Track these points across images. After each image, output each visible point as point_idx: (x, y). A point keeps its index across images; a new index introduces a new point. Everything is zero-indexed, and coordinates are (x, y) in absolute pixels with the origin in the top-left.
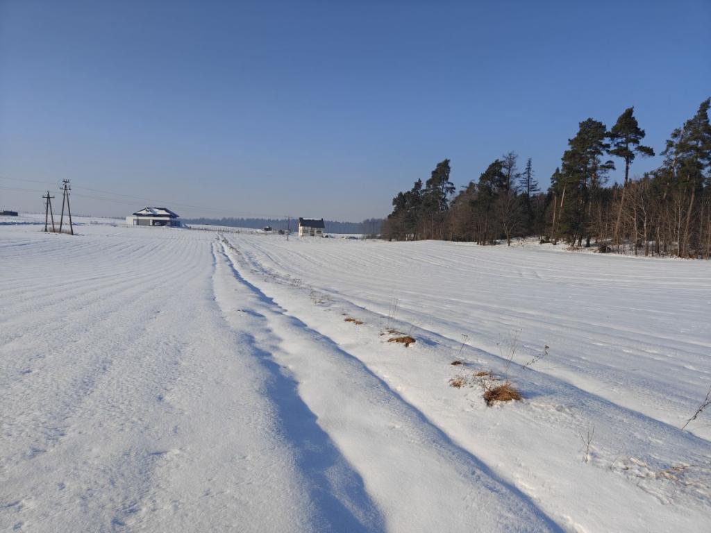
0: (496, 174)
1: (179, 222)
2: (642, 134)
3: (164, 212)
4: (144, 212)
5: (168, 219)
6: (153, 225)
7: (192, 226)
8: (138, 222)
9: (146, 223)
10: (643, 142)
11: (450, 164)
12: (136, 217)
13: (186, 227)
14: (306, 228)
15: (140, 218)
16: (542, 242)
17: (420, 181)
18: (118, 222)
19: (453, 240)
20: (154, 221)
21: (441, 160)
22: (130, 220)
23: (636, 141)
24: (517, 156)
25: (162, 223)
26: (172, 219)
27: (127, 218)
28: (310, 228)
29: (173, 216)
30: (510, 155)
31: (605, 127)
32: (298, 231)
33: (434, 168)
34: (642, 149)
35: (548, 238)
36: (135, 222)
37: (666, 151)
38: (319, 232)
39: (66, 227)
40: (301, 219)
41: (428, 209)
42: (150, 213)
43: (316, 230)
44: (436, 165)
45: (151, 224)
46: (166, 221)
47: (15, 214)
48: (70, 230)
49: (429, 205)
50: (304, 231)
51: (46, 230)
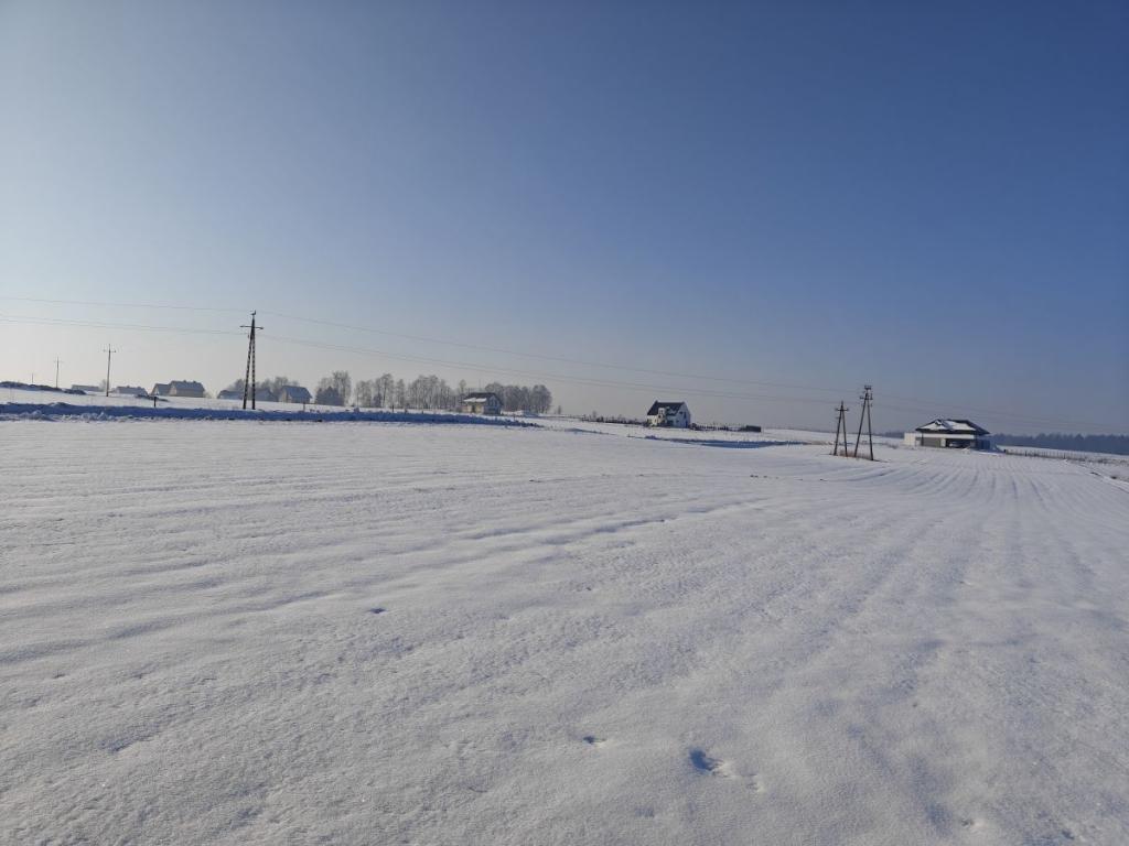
1: (988, 442)
3: (964, 427)
4: (933, 427)
5: (971, 437)
6: (947, 446)
7: (1010, 449)
8: (923, 442)
9: (935, 444)
12: (920, 435)
13: (998, 451)
15: (926, 435)
18: (893, 441)
20: (948, 441)
22: (911, 438)
25: (962, 444)
26: (978, 438)
27: (906, 435)
29: (979, 432)
36: (918, 442)
39: (864, 450)
42: (942, 428)
45: (943, 443)
46: (968, 441)
47: (757, 430)
48: (869, 452)
51: (835, 454)
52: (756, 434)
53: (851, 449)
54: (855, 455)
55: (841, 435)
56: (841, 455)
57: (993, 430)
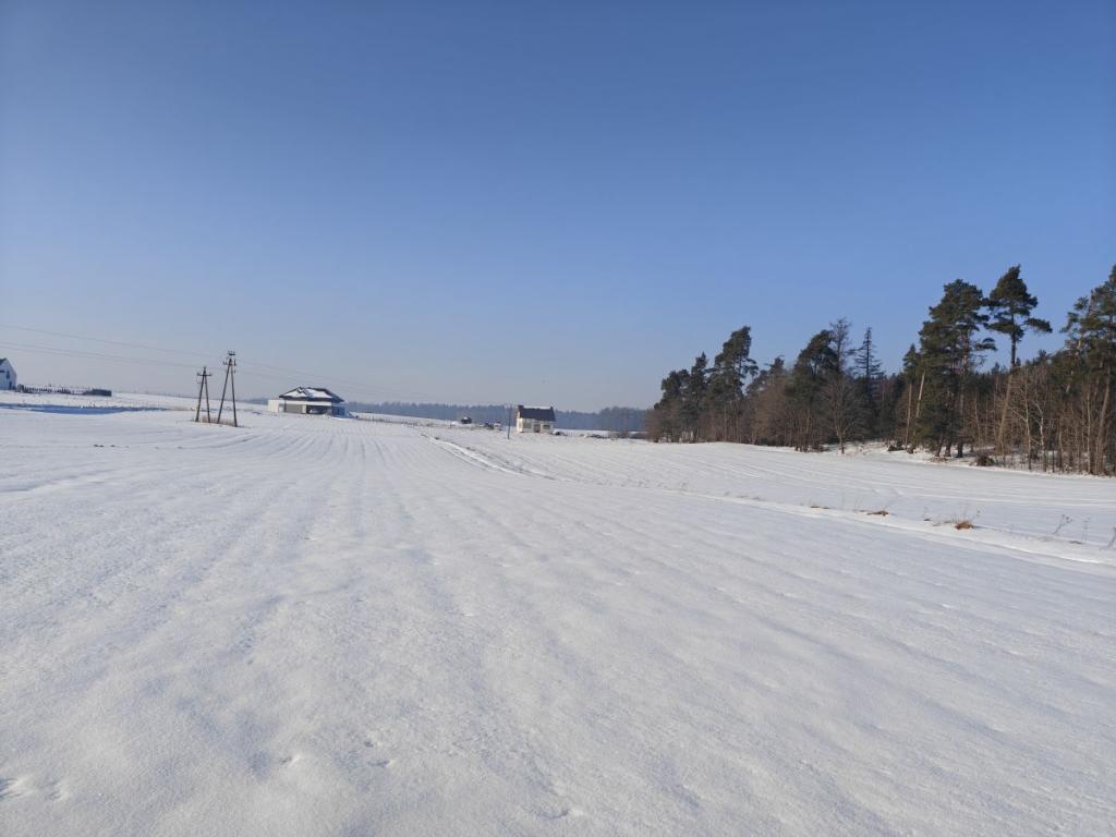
0: (823, 350)
1: (343, 409)
2: (1034, 302)
3: (323, 395)
4: (294, 394)
5: (329, 404)
6: (308, 412)
7: (361, 415)
8: (286, 408)
9: (296, 410)
10: (1035, 313)
11: (750, 334)
12: (283, 402)
13: (351, 417)
14: (528, 421)
15: (288, 402)
16: (892, 449)
17: (704, 356)
18: (257, 407)
19: (757, 443)
20: (309, 407)
21: (738, 328)
22: (274, 405)
23: (1025, 312)
24: (850, 325)
25: (321, 411)
26: (336, 405)
27: (270, 402)
28: (533, 420)
29: (336, 400)
30: (840, 322)
31: (981, 292)
32: (515, 425)
33: (727, 338)
34: (1033, 322)
35: (900, 444)
36: (281, 409)
37: (1068, 328)
38: (546, 427)
39: (227, 416)
40: (521, 407)
41: (718, 398)
42: (303, 395)
43: (542, 424)
44: (730, 334)
45: (304, 410)
46: (326, 408)
47: (107, 393)
48: (233, 418)
49: (719, 392)
50: (525, 426)
51: (197, 420)
52: (105, 398)
53: (214, 415)
54: (218, 421)
55: (204, 401)
56: (204, 421)
57: (347, 398)
